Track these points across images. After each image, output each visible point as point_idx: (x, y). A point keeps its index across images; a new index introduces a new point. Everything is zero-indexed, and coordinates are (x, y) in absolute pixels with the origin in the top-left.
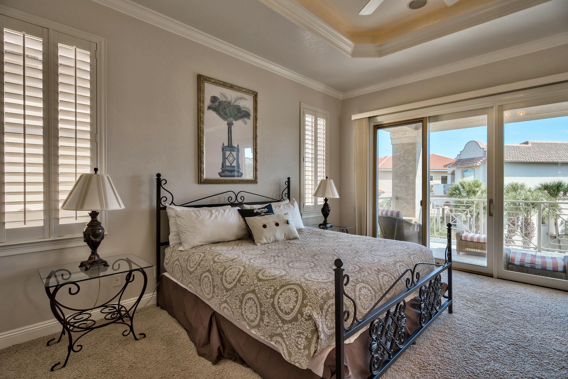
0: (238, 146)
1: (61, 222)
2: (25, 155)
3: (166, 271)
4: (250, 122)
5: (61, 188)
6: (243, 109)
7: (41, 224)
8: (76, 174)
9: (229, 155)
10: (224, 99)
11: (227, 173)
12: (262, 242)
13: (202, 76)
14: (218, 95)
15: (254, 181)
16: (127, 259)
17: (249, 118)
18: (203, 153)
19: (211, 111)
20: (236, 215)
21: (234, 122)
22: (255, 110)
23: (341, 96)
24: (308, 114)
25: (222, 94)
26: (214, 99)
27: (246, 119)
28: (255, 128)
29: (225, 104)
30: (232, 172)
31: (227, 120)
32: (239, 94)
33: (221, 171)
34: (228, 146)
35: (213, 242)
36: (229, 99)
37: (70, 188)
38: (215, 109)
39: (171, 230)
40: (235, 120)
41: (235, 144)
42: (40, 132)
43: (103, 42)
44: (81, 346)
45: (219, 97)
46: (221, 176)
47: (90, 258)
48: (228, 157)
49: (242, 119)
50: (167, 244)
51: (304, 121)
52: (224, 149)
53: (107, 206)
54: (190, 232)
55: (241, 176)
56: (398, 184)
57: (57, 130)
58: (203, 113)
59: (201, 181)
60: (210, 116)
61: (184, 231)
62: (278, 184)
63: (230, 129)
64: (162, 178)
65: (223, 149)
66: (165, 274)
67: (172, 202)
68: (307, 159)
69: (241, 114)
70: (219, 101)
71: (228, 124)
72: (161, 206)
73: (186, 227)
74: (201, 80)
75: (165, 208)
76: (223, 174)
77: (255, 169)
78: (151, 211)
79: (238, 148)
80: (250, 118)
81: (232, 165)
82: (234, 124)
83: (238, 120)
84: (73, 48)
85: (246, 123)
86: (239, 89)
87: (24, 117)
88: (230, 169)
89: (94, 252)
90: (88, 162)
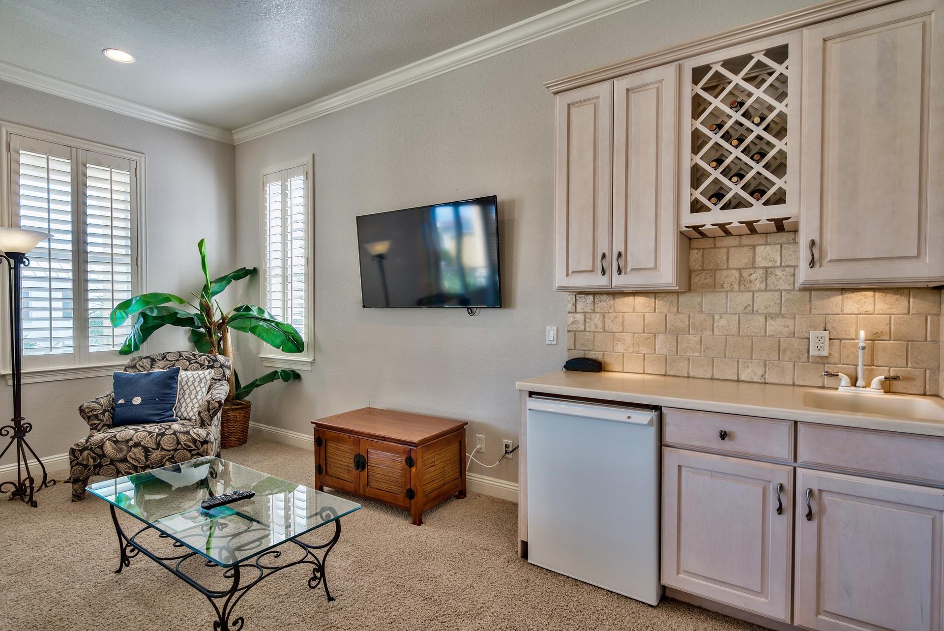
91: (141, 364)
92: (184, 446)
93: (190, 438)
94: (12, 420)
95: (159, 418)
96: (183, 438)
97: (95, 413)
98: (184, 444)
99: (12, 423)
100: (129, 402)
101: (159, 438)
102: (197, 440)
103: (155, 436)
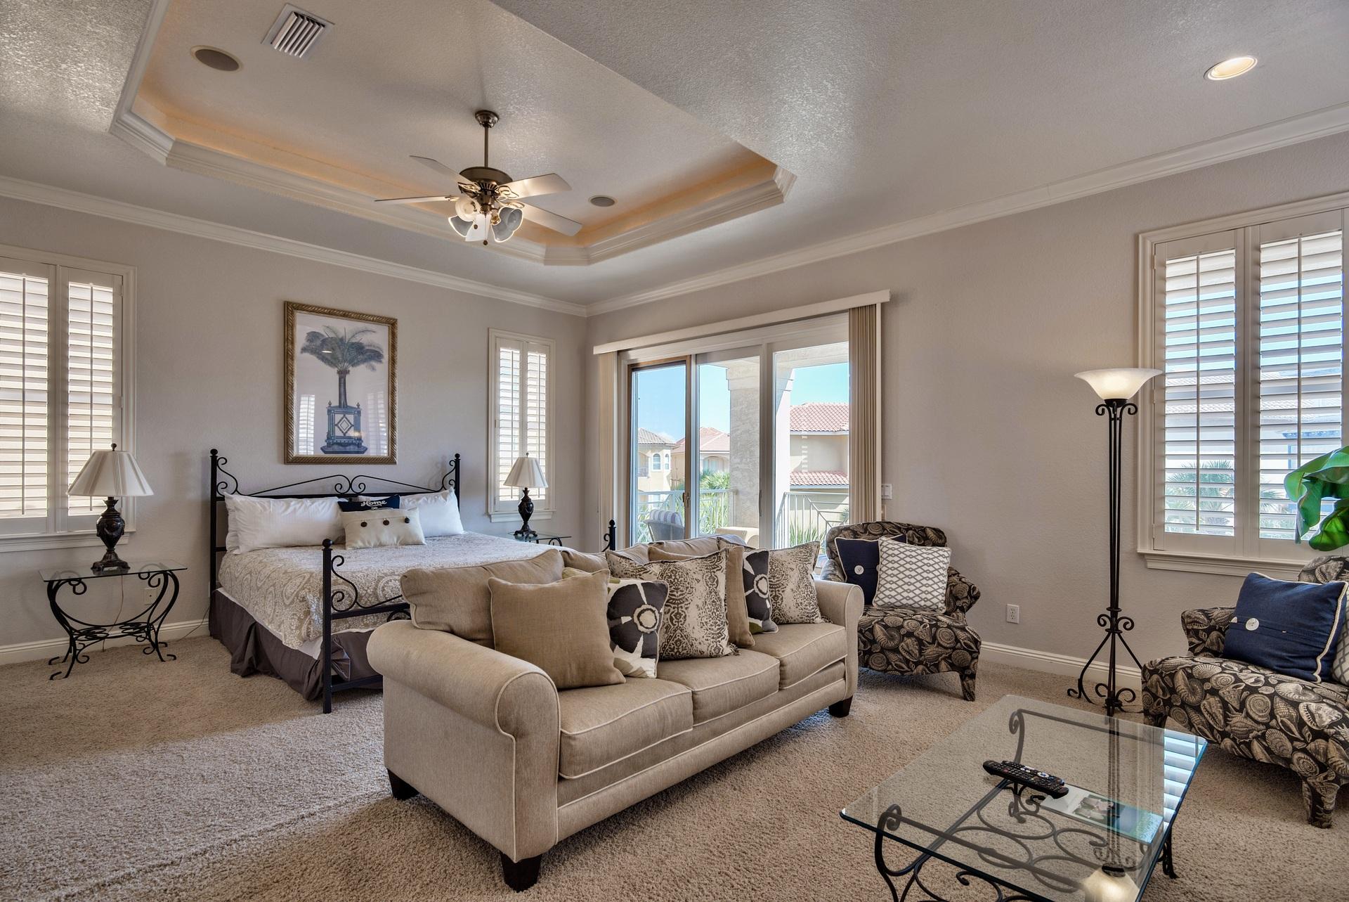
0: (358, 405)
1: (71, 513)
2: (23, 427)
3: (221, 586)
4: (382, 368)
5: (71, 469)
6: (367, 348)
7: (45, 514)
8: (91, 449)
9: (341, 420)
10: (332, 335)
11: (336, 448)
12: (354, 545)
13: (291, 303)
14: (321, 330)
15: (390, 460)
16: (160, 563)
17: (381, 362)
18: (292, 418)
19: (307, 355)
20: (331, 509)
21: (350, 368)
22: (393, 347)
23: (582, 312)
24: (506, 346)
25: (328, 327)
26: (313, 336)
27: (373, 363)
28: (392, 376)
29: (333, 342)
30: (347, 446)
31: (337, 367)
32: (361, 325)
33: (326, 444)
34: (340, 406)
35: (285, 545)
36: (341, 334)
37: (79, 469)
38: (316, 352)
39: (229, 529)
40: (353, 366)
41: (352, 402)
42: (44, 397)
43: (132, 273)
44: (88, 658)
45: (323, 333)
46: (325, 452)
47: (105, 557)
48: (339, 423)
49: (366, 364)
50: (224, 549)
51: (497, 359)
52: (331, 411)
53: (124, 491)
54: (249, 529)
55: (363, 452)
56: (738, 465)
57: (66, 394)
58: (292, 359)
59: (290, 459)
60: (305, 363)
61: (242, 529)
62: (439, 465)
63: (343, 380)
64: (219, 455)
65: (329, 411)
66: (220, 590)
67: (236, 490)
68: (502, 424)
69: (364, 354)
70: (322, 339)
71: (339, 372)
72: (218, 495)
73: (244, 523)
74: (290, 309)
75: (223, 498)
76: (330, 450)
77: (392, 441)
78: (204, 503)
79: (359, 408)
80: (383, 360)
81: (347, 435)
82: (350, 373)
83: (359, 365)
84: (88, 286)
85: (373, 369)
86: (360, 317)
87: (24, 379)
88: (342, 442)
89: (111, 550)
90: (109, 435)
91: (1324, 570)
92: (1280, 724)
93: (1294, 714)
94: (1108, 609)
95: (1281, 663)
96: (1282, 709)
97: (1195, 627)
98: (1282, 721)
99: (1109, 614)
100: (1242, 622)
101: (1245, 694)
102: (1305, 724)
103: (1242, 688)
